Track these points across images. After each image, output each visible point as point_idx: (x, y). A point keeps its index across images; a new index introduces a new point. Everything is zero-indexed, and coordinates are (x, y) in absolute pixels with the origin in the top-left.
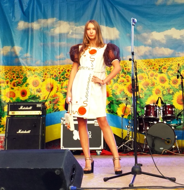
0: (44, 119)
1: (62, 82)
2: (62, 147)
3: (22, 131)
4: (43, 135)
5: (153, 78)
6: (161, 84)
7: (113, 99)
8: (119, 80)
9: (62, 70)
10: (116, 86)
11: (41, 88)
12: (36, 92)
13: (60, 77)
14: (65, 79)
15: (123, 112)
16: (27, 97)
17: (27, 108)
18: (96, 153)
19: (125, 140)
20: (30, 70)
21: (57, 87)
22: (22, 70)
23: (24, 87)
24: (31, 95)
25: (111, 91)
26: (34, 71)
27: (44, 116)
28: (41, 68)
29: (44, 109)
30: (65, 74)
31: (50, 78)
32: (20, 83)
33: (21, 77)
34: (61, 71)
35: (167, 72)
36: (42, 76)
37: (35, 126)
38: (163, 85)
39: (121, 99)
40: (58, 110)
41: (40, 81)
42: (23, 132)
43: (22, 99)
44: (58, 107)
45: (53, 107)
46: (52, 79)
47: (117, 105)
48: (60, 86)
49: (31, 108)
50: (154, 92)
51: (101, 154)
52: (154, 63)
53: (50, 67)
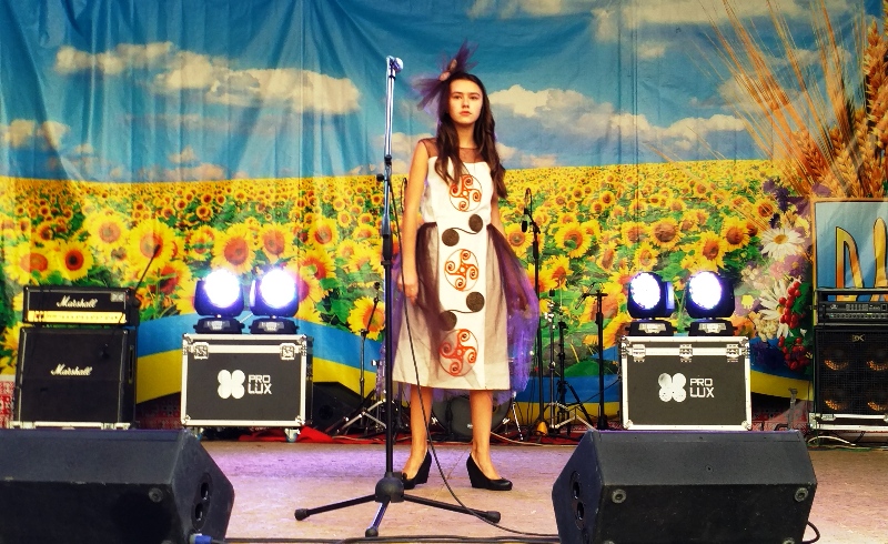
0: (133, 337)
1: (187, 231)
2: (185, 419)
3: (65, 368)
4: (130, 381)
7: (337, 283)
8: (357, 231)
9: (189, 198)
10: (346, 249)
11: (127, 247)
12: (109, 258)
13: (183, 217)
14: (197, 223)
15: (364, 320)
16: (82, 272)
17: (82, 304)
18: (285, 435)
19: (369, 402)
20: (91, 192)
21: (172, 247)
22: (68, 193)
23: (75, 244)
24: (94, 267)
25: (332, 262)
26: (104, 196)
27: (133, 328)
28: (126, 190)
29: (131, 308)
30: (198, 209)
31: (154, 217)
32: (61, 230)
33: (65, 212)
34: (185, 201)
36: (129, 211)
37: (106, 356)
39: (361, 284)
40: (174, 311)
41: (123, 227)
42: (69, 372)
43: (68, 276)
44: (176, 302)
45: (161, 303)
46: (157, 221)
47: (348, 303)
48: (184, 242)
49: (93, 303)
51: (299, 439)
53: (152, 187)
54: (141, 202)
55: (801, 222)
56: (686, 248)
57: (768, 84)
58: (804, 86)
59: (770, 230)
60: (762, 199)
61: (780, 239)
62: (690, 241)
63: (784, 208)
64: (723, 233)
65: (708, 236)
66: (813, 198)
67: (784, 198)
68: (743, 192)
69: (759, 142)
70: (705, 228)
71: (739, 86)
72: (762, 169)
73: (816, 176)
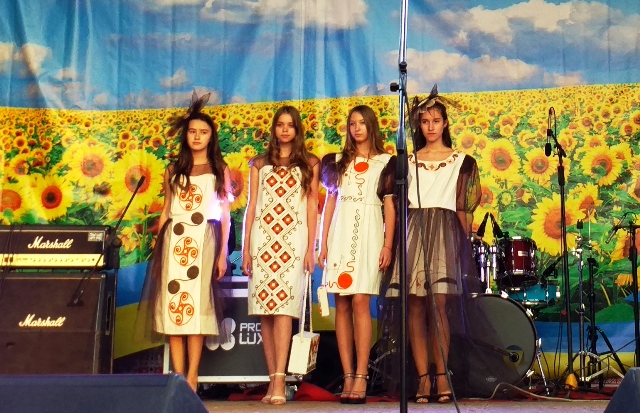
0: (111, 282)
3: (36, 319)
4: (107, 333)
6: (494, 172)
11: (110, 181)
12: (91, 194)
13: (173, 147)
17: (56, 245)
20: (73, 121)
21: (160, 180)
22: (48, 122)
23: (52, 178)
24: (74, 205)
26: (87, 125)
28: (111, 117)
29: (111, 249)
31: (141, 148)
32: (39, 163)
35: (515, 133)
37: (81, 304)
38: (502, 175)
41: (107, 159)
42: (39, 323)
43: (44, 214)
45: (148, 245)
46: (144, 151)
49: (68, 244)
53: (139, 114)
54: (127, 131)
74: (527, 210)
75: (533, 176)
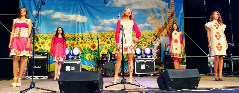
5: (104, 41)
6: (107, 44)
7: (83, 51)
8: (87, 42)
10: (85, 45)
11: (46, 45)
12: (43, 47)
15: (89, 58)
16: (38, 50)
17: (39, 55)
20: (39, 36)
22: (36, 36)
23: (36, 45)
24: (40, 49)
25: (83, 47)
26: (42, 36)
35: (111, 39)
36: (46, 39)
37: (44, 64)
38: (109, 45)
39: (88, 51)
41: (45, 42)
42: (37, 67)
47: (85, 54)
49: (41, 55)
50: (104, 48)
52: (104, 34)
55: (159, 40)
56: (141, 44)
57: (154, 19)
58: (159, 19)
59: (154, 42)
60: (153, 37)
61: (156, 43)
62: (142, 43)
63: (156, 38)
64: (147, 42)
65: (145, 43)
66: (161, 36)
67: (156, 37)
68: (150, 36)
69: (152, 28)
70: (144, 41)
71: (149, 19)
72: (153, 32)
73: (161, 33)
74: (112, 50)
75: (113, 45)
